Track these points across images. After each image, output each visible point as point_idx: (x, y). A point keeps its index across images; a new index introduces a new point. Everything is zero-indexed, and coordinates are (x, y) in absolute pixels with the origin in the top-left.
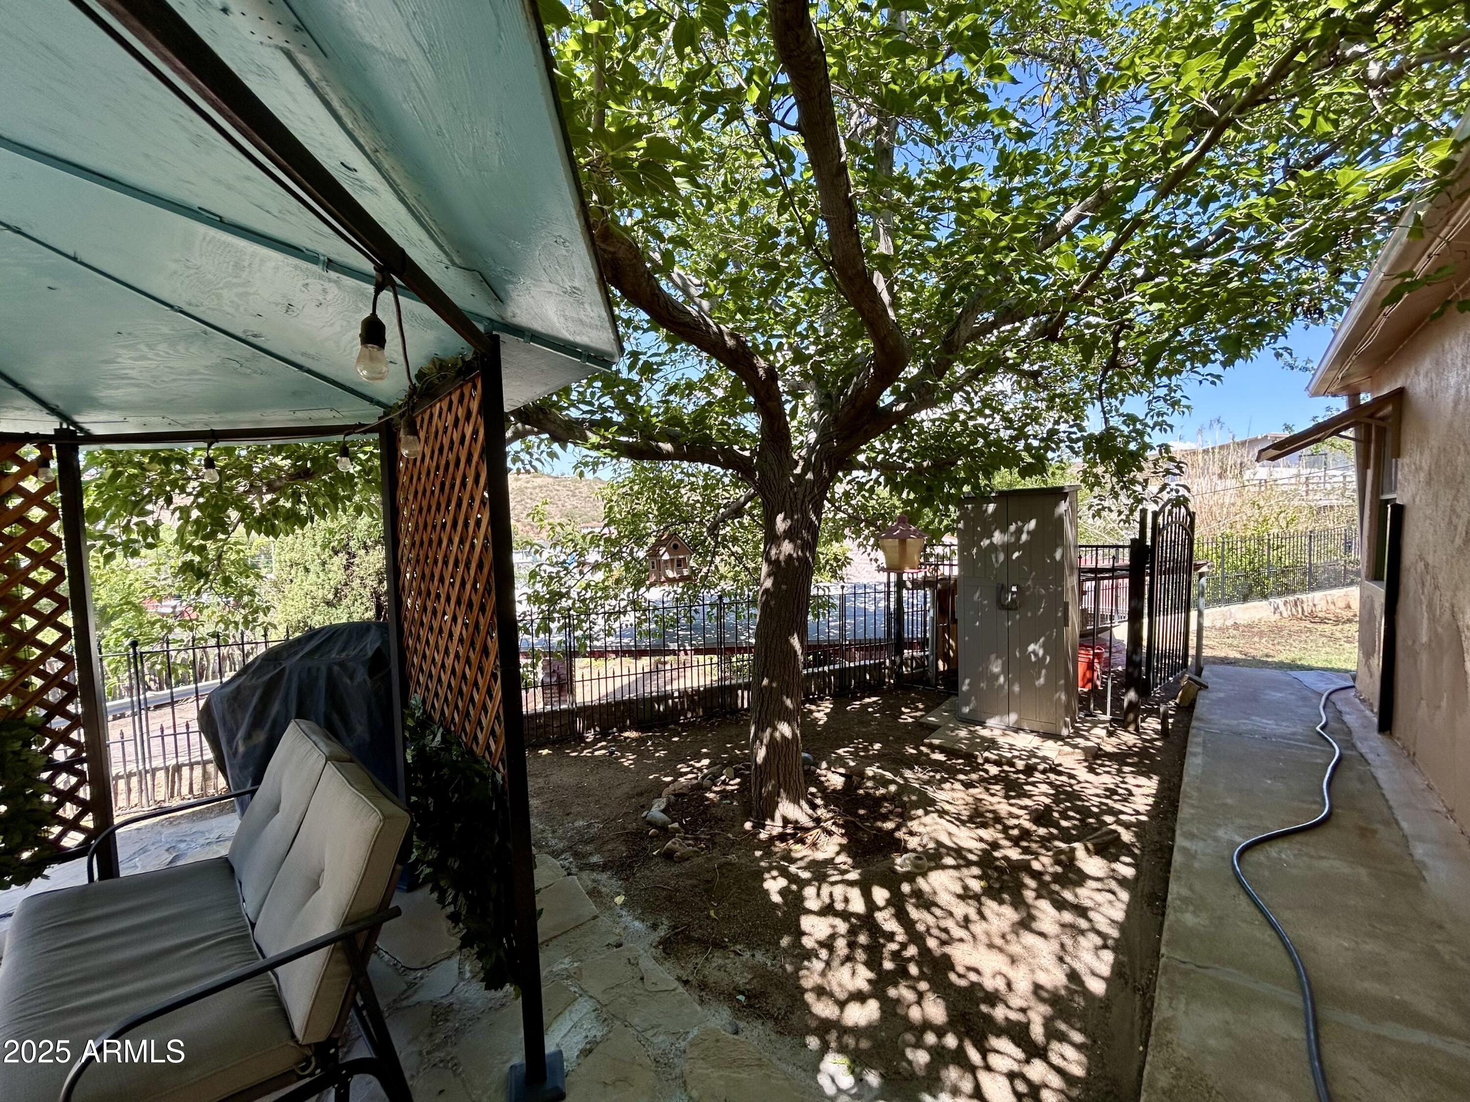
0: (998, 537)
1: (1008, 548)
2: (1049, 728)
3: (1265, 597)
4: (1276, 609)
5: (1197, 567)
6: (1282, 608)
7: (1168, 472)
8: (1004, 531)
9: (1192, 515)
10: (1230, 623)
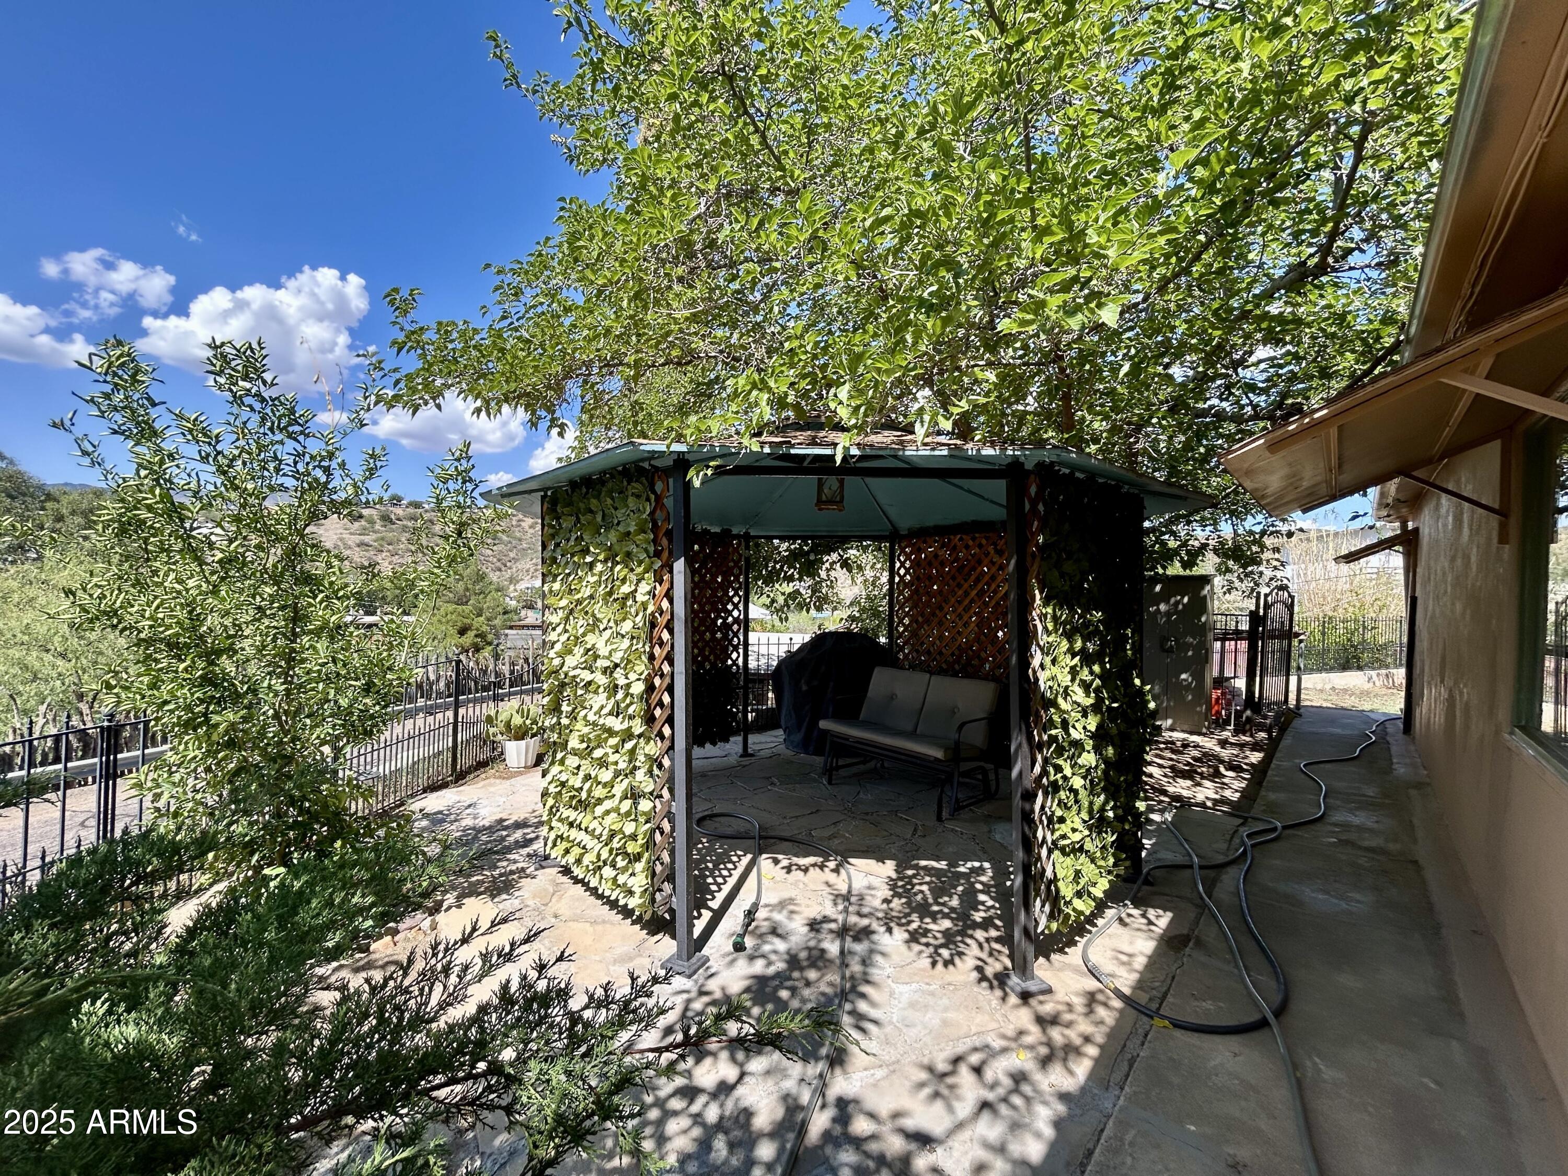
0: (1163, 607)
1: (1168, 614)
2: (1194, 729)
3: (1360, 668)
4: (1370, 679)
5: (1297, 635)
6: (1375, 678)
7: (1275, 568)
8: (1167, 602)
9: (1292, 597)
10: (1328, 687)
